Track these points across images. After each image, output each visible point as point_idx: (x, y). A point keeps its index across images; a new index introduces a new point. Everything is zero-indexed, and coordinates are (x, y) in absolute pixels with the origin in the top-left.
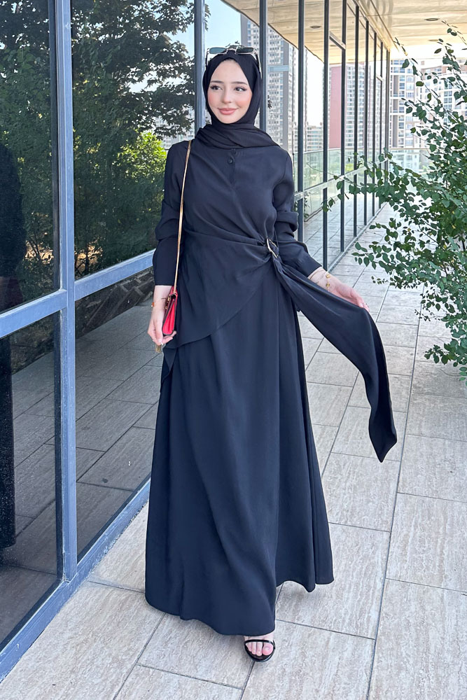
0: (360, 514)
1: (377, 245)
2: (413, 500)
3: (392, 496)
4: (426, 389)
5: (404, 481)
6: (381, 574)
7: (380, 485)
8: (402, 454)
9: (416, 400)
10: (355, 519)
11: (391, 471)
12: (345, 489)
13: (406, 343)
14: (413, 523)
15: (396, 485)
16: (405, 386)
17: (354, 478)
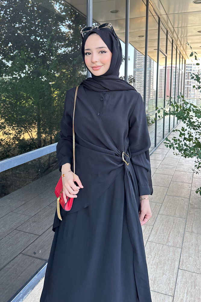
0: (158, 282)
1: (176, 139)
2: (187, 274)
3: (176, 271)
4: (195, 206)
5: (183, 261)
7: (170, 263)
8: (183, 244)
9: (191, 212)
10: (155, 286)
11: (176, 254)
12: (152, 265)
13: (187, 181)
14: (186, 291)
15: (178, 264)
16: (186, 204)
17: (158, 258)
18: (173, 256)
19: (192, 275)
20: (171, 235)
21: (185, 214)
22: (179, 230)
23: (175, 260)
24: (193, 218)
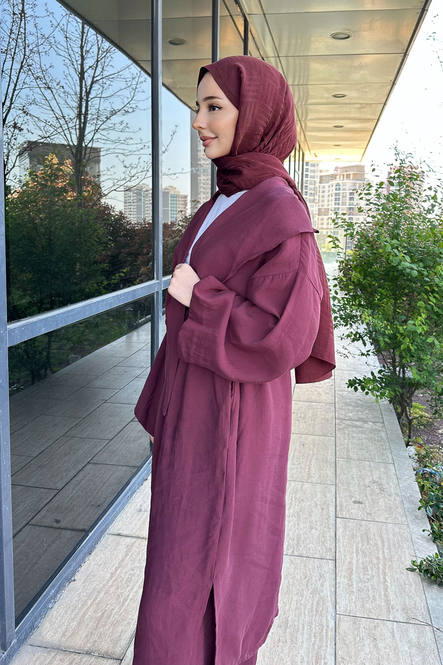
0: (305, 542)
2: (351, 524)
3: (332, 521)
5: (341, 506)
6: (331, 610)
7: (321, 509)
8: (336, 478)
10: (301, 548)
11: (328, 495)
17: (297, 504)
18: (324, 498)
19: (360, 524)
20: (313, 465)
21: (331, 429)
22: (325, 456)
23: (328, 504)
24: (347, 435)
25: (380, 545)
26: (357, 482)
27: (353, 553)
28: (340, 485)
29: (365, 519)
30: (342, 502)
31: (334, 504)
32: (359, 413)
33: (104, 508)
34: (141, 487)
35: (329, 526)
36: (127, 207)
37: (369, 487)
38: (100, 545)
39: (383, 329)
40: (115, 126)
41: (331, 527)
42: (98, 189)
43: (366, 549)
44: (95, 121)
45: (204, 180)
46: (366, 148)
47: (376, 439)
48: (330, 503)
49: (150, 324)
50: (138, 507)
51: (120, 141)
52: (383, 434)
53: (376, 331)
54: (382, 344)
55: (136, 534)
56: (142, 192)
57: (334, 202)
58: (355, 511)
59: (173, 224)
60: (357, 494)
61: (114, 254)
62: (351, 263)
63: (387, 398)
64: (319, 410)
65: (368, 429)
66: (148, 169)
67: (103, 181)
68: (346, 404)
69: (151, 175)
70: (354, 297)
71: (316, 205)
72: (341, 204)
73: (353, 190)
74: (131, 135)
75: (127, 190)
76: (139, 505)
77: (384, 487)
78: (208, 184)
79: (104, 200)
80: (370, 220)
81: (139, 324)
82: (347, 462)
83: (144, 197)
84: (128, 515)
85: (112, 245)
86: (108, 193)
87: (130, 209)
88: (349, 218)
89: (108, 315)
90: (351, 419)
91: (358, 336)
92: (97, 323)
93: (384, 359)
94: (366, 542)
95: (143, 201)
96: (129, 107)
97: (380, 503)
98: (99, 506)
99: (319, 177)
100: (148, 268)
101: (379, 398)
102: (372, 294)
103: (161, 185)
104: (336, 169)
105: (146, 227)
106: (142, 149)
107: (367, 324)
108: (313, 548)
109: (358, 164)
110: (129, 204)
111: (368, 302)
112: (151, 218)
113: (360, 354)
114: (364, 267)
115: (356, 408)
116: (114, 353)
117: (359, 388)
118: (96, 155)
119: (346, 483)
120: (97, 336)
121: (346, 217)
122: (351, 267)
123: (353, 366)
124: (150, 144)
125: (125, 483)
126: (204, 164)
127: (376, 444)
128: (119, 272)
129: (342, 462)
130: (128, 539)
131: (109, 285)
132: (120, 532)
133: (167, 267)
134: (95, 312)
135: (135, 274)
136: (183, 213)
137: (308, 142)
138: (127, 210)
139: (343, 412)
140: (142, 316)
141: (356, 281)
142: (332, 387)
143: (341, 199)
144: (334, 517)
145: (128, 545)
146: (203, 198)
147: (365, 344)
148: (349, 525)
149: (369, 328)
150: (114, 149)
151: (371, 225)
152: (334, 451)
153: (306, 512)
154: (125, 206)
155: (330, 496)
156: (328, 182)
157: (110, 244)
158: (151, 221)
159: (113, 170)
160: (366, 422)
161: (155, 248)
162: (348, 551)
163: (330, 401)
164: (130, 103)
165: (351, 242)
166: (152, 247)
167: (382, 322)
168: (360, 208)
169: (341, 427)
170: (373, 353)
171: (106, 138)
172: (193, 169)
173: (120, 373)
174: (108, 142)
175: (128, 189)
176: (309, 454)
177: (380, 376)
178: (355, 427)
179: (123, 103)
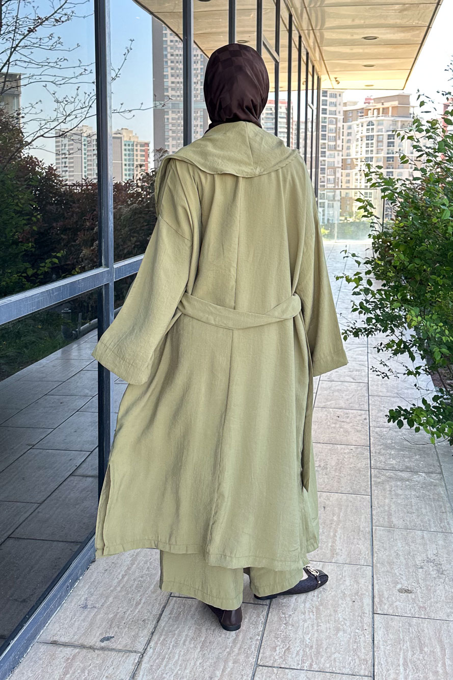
18: (355, 586)
19: (409, 623)
20: (338, 536)
21: (364, 484)
22: (356, 523)
23: (362, 594)
24: (388, 492)
25: (439, 653)
26: (404, 561)
27: (399, 665)
28: (378, 565)
29: (417, 616)
30: (382, 591)
31: (371, 594)
32: (406, 460)
33: (33, 603)
34: (86, 573)
35: (363, 626)
36: (60, 161)
37: (422, 568)
38: (27, 658)
39: (438, 335)
40: (42, 41)
41: (367, 628)
42: (18, 135)
43: (419, 659)
44: (12, 36)
45: (173, 119)
46: (411, 69)
47: (431, 497)
48: (365, 592)
49: (97, 333)
50: (82, 602)
51: (49, 63)
52: (441, 490)
53: (428, 338)
54: (438, 357)
55: (80, 642)
56: (83, 139)
57: (364, 149)
58: (401, 603)
59: (129, 185)
60: (404, 579)
61: (42, 230)
62: (392, 238)
63: (446, 437)
64: (346, 457)
65: (419, 482)
66: (90, 104)
67: (24, 123)
68: (387, 447)
69: (96, 113)
70: (397, 289)
71: (338, 155)
72: (375, 152)
73: (393, 131)
74: (66, 55)
75: (60, 136)
76: (83, 598)
77: (444, 568)
78: (179, 125)
79: (27, 151)
80: (418, 174)
81: (80, 332)
82: (389, 531)
83: (85, 145)
84: (68, 613)
85: (39, 217)
86: (33, 141)
87: (65, 163)
88: (388, 172)
89: (34, 320)
90: (393, 469)
91: (402, 346)
92: (18, 331)
93: (441, 380)
94: (418, 649)
95: (83, 152)
96: (63, 13)
97: (438, 591)
98: (24, 601)
99: (342, 113)
100: (92, 250)
101: (435, 436)
102: (422, 284)
103: (111, 127)
104: (367, 100)
105: (89, 189)
106: (81, 74)
107: (416, 328)
108: (341, 659)
109: (400, 92)
110: (63, 156)
111: (416, 296)
112: (95, 176)
113: (406, 373)
114: (411, 245)
115: (402, 452)
116: (44, 376)
117: (405, 422)
118: (14, 84)
119: (388, 563)
120: (19, 351)
121: (383, 171)
122: (391, 244)
123: (396, 391)
124: (93, 67)
125: (62, 566)
126: (172, 96)
127: (431, 506)
128: (50, 257)
129: (381, 532)
130: (68, 650)
131: (35, 275)
132: (55, 639)
133: (121, 248)
134: (15, 316)
135: (72, 258)
136: (143, 168)
137: (325, 61)
138: (60, 165)
139: (382, 458)
140: (85, 320)
141: (398, 264)
142: (365, 421)
143: (375, 145)
144: (371, 614)
145: (68, 659)
146: (173, 146)
147: (413, 359)
148: (393, 624)
149: (418, 334)
150: (40, 75)
151: (419, 182)
152: (369, 516)
153: (330, 607)
154: (57, 159)
155: (365, 583)
156: (357, 120)
157: (35, 217)
158: (95, 181)
159: (38, 106)
160: (416, 473)
161: (103, 220)
162: (392, 664)
163: (363, 442)
164: (63, 7)
165: (391, 208)
166: (98, 219)
167: (437, 325)
168: (404, 157)
169: (379, 480)
170: (425, 370)
171: (28, 60)
172: (158, 103)
173: (53, 405)
174: (30, 65)
175: (63, 135)
176: (332, 520)
177: (435, 404)
178: (400, 481)
179: (53, 8)
